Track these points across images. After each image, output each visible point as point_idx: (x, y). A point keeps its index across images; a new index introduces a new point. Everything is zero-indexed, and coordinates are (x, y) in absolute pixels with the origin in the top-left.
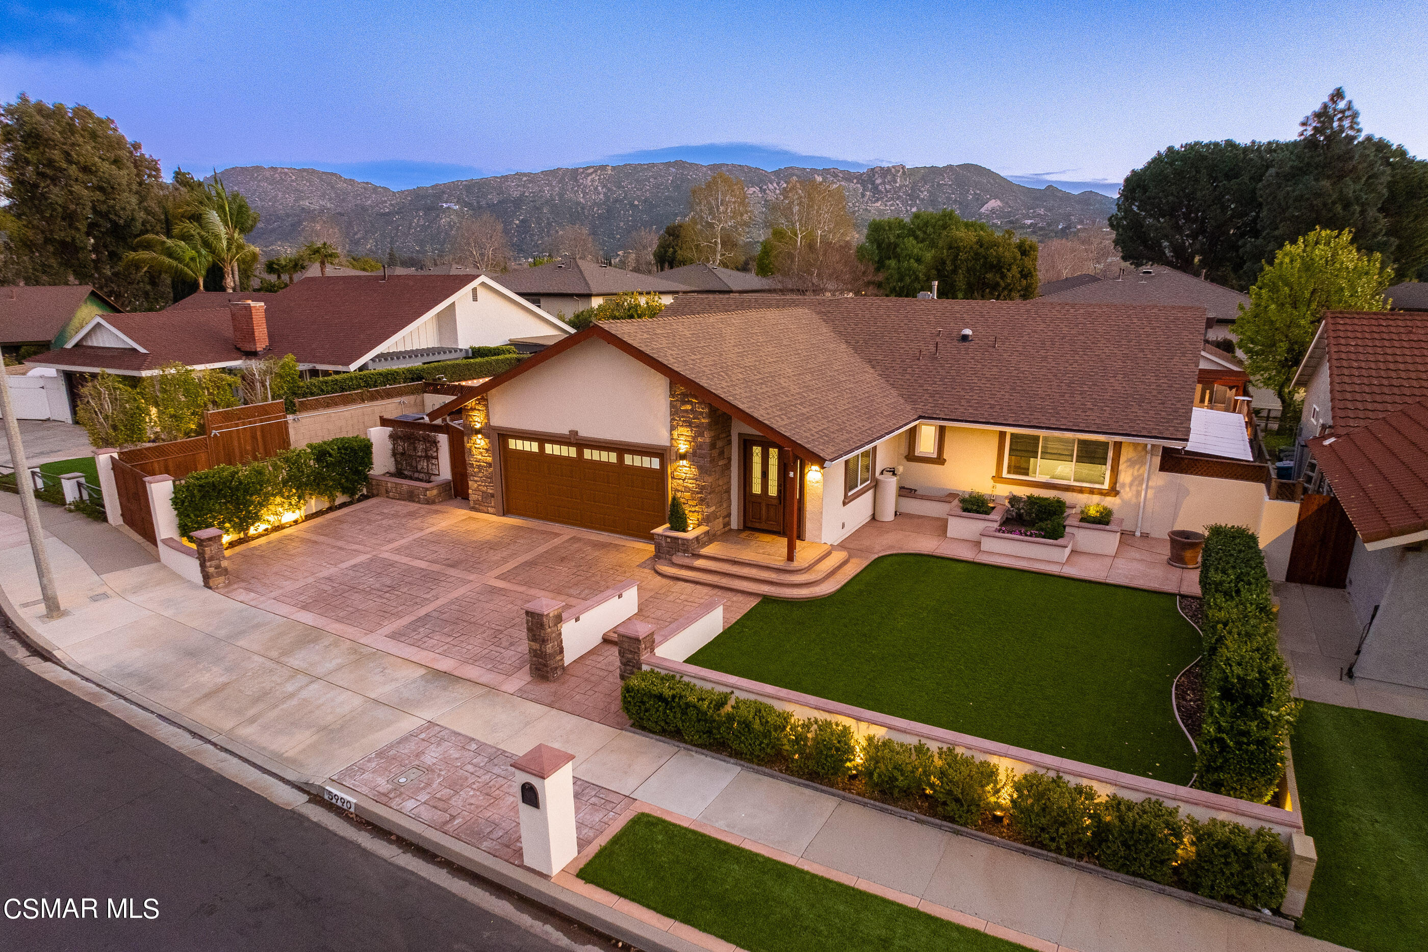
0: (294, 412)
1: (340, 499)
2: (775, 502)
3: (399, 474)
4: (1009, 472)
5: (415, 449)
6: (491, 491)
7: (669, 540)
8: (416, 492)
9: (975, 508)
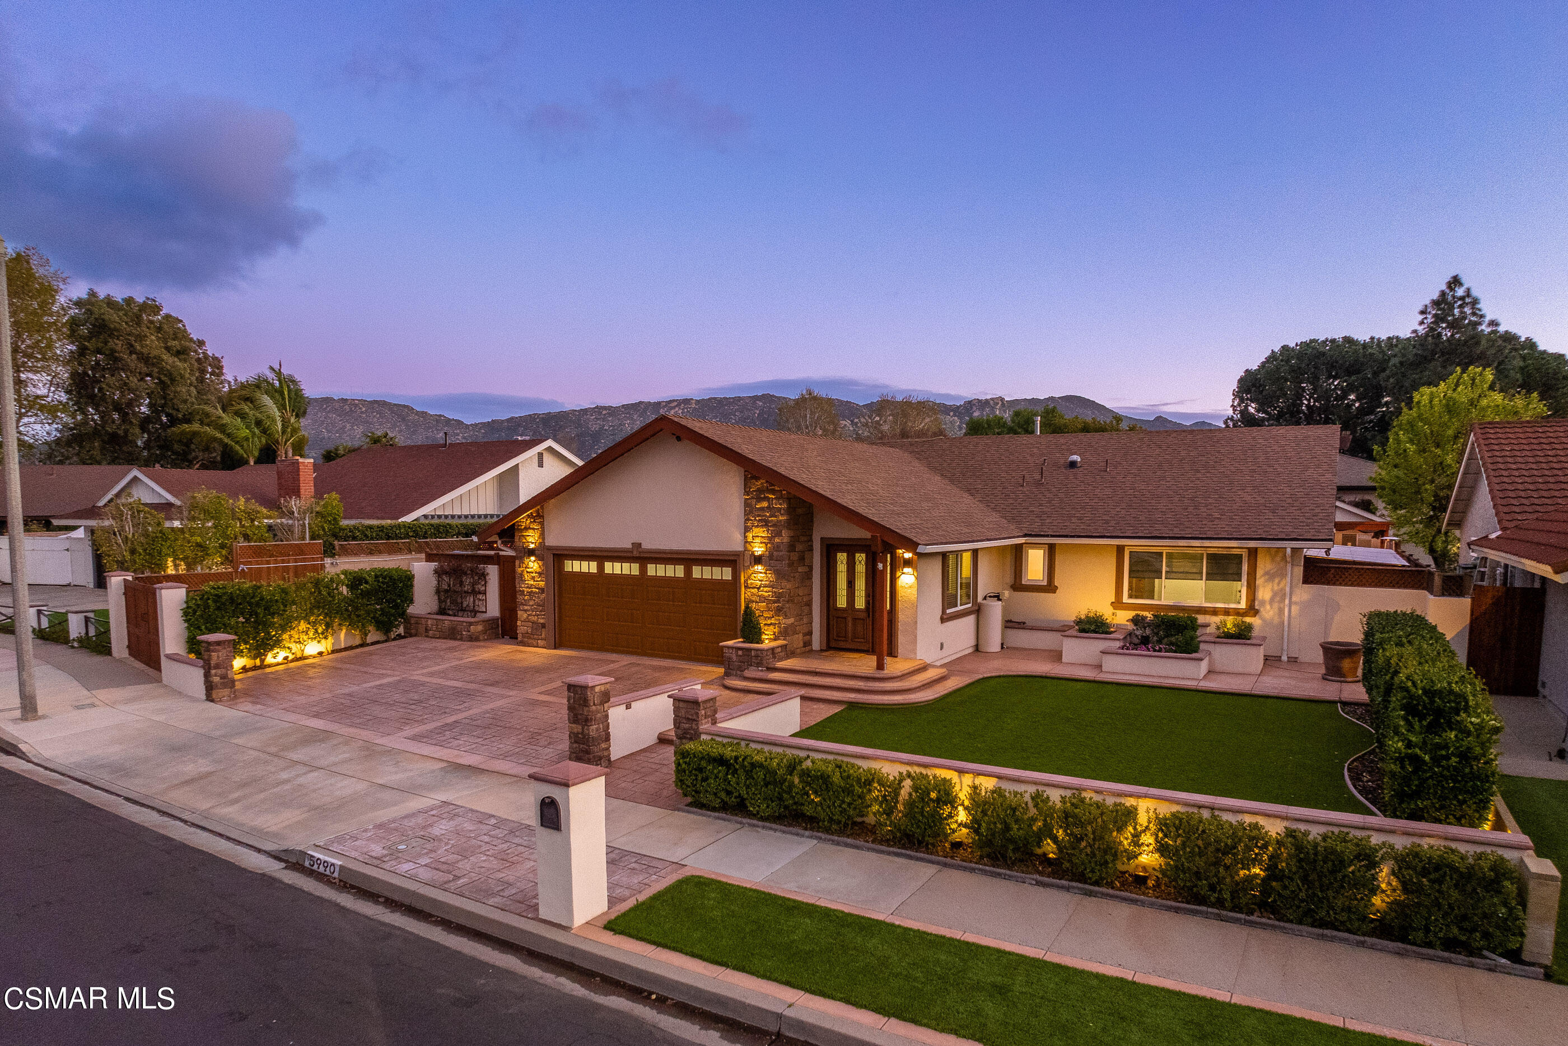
0: (333, 556)
1: (373, 636)
2: (863, 615)
3: (442, 612)
4: (1130, 596)
5: (461, 583)
6: (542, 621)
7: (740, 653)
8: (459, 627)
9: (1093, 627)
